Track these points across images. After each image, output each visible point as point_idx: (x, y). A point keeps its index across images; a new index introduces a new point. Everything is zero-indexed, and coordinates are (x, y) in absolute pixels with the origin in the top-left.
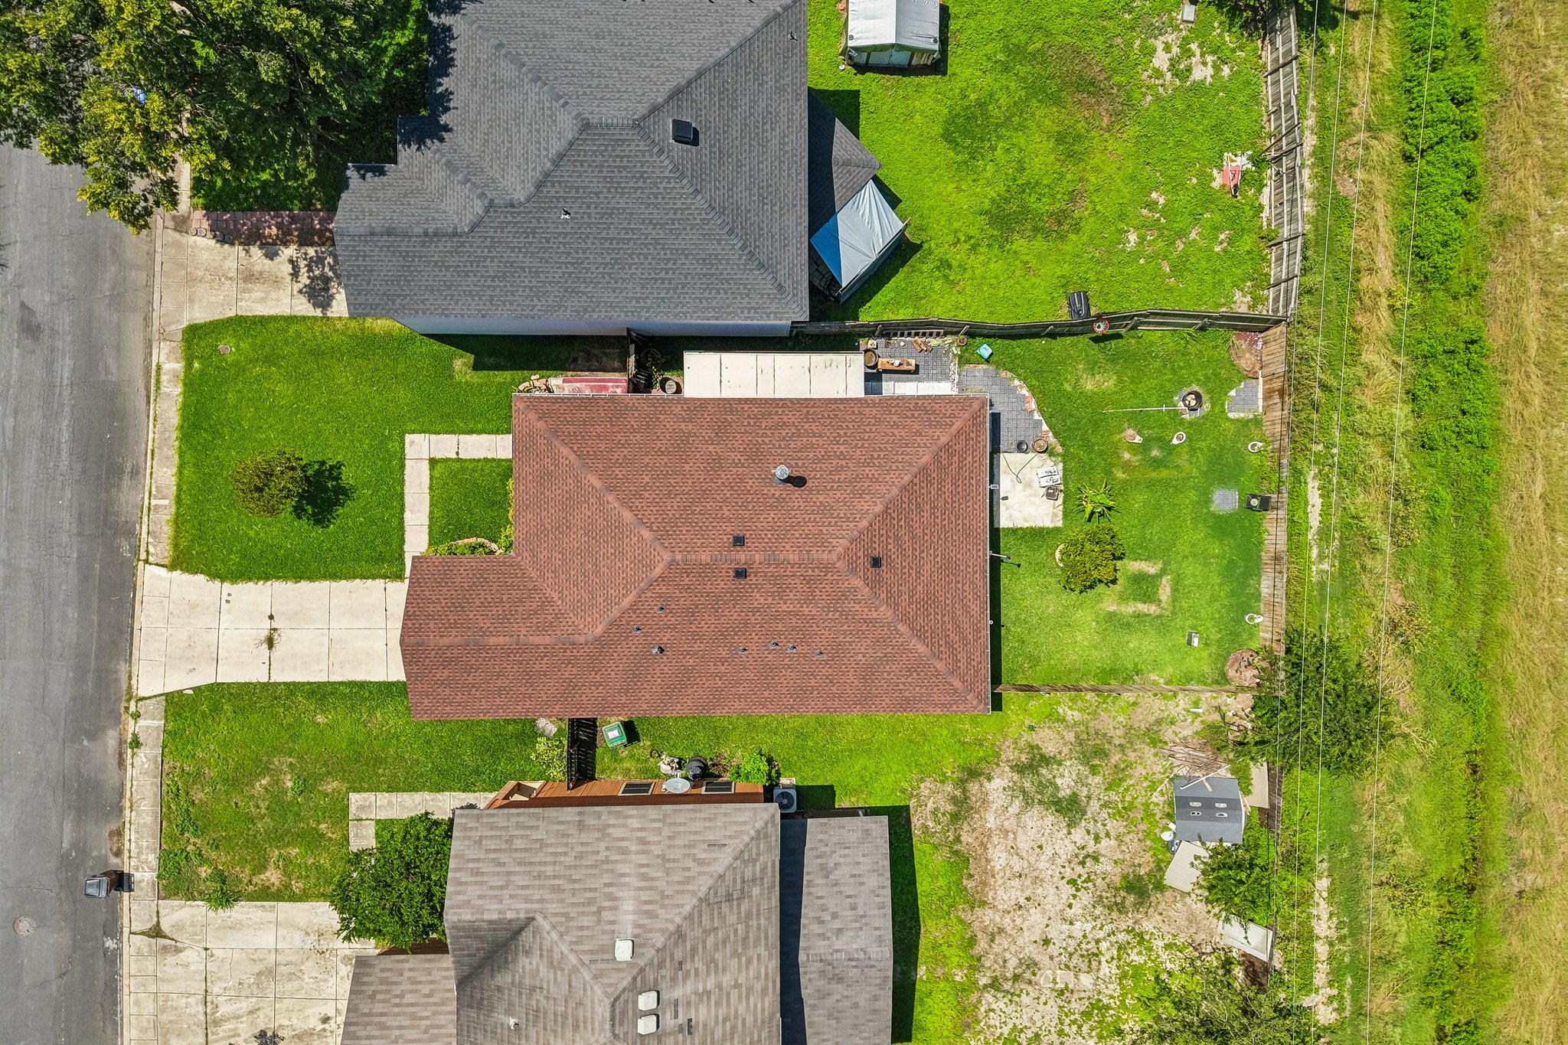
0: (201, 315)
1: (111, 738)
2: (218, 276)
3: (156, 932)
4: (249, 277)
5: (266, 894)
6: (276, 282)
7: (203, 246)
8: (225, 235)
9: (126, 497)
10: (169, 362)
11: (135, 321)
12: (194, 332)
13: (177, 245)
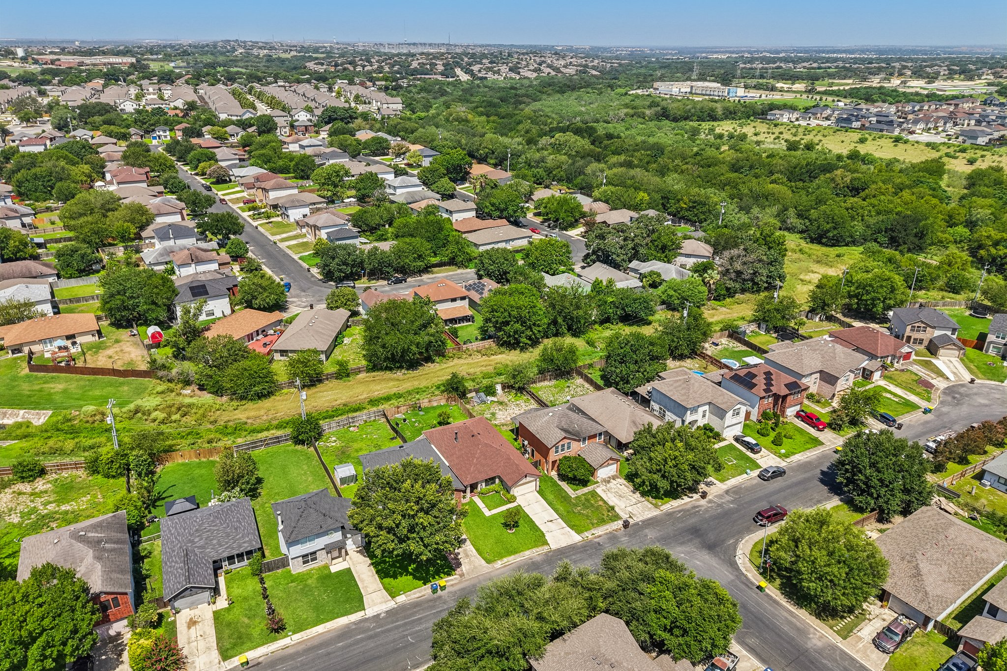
0: (483, 562)
2: (470, 562)
3: (631, 517)
4: (467, 556)
5: (605, 502)
6: (465, 550)
7: (464, 568)
8: (459, 565)
9: (539, 559)
10: (499, 564)
11: (493, 574)
12: (488, 562)
13: (468, 574)
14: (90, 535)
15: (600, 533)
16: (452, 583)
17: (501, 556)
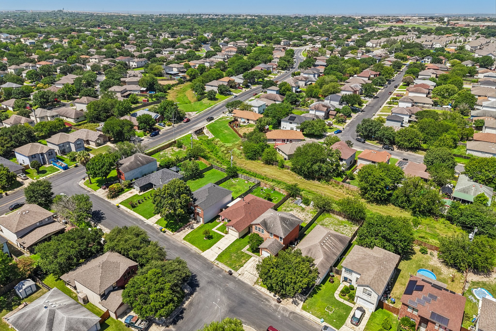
0: (183, 237)
1: (215, 266)
2: (181, 234)
3: (240, 275)
4: (185, 232)
6: (187, 230)
7: (177, 234)
8: (179, 232)
9: (192, 251)
10: (184, 242)
11: (178, 242)
13: (175, 236)
14: (140, 158)
15: (220, 266)
16: (168, 233)
17: (189, 241)
